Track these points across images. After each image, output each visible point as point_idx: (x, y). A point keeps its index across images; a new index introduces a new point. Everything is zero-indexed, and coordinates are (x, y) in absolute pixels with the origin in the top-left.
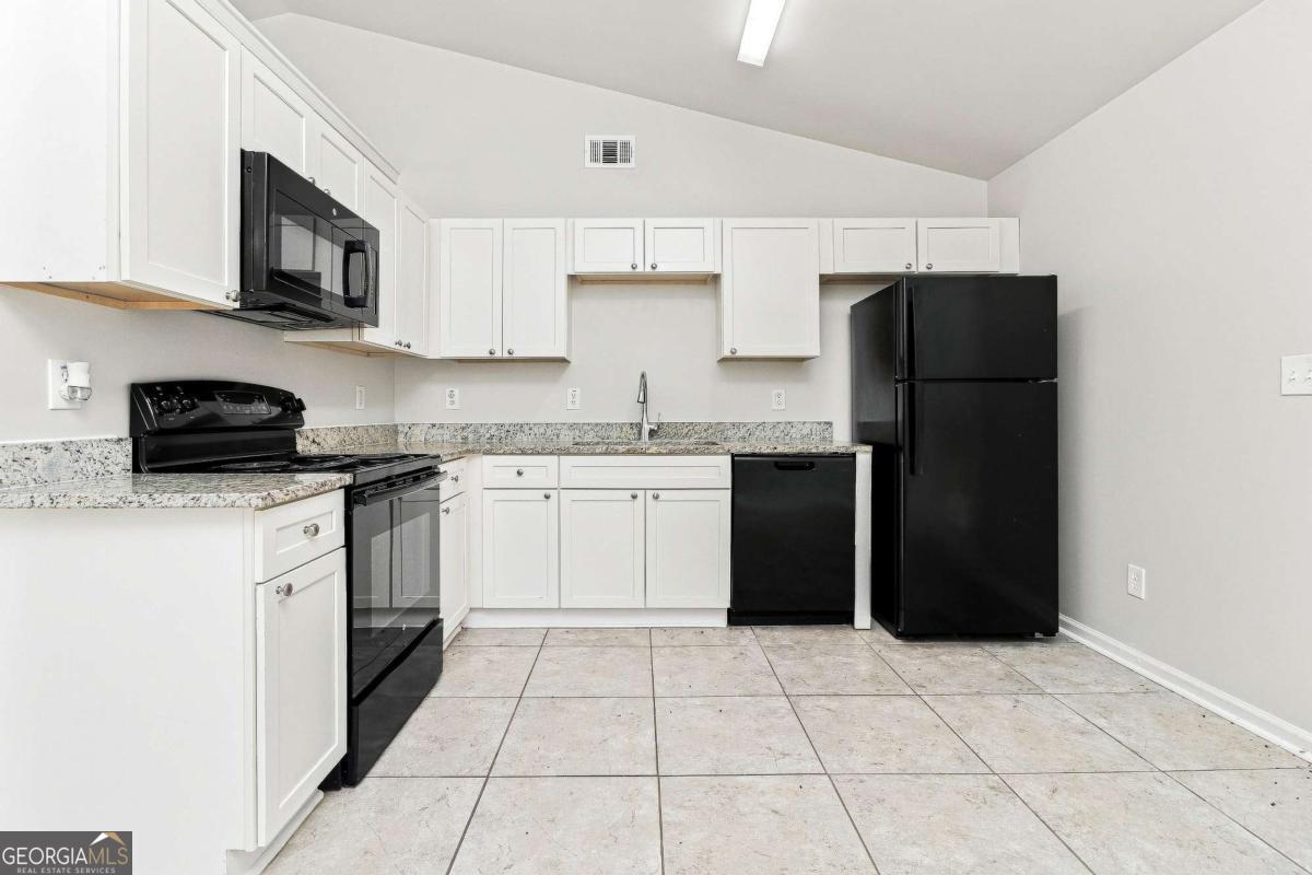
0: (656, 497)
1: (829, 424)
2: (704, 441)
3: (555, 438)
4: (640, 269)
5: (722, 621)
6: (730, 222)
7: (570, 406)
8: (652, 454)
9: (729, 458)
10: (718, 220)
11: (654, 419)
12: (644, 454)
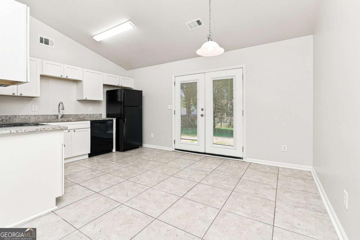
0: (74, 131)
1: (102, 114)
2: (79, 118)
3: (29, 119)
4: (63, 77)
5: (87, 156)
6: (85, 70)
7: (33, 110)
8: (73, 121)
9: (90, 121)
10: (82, 69)
11: (61, 114)
12: (72, 121)
